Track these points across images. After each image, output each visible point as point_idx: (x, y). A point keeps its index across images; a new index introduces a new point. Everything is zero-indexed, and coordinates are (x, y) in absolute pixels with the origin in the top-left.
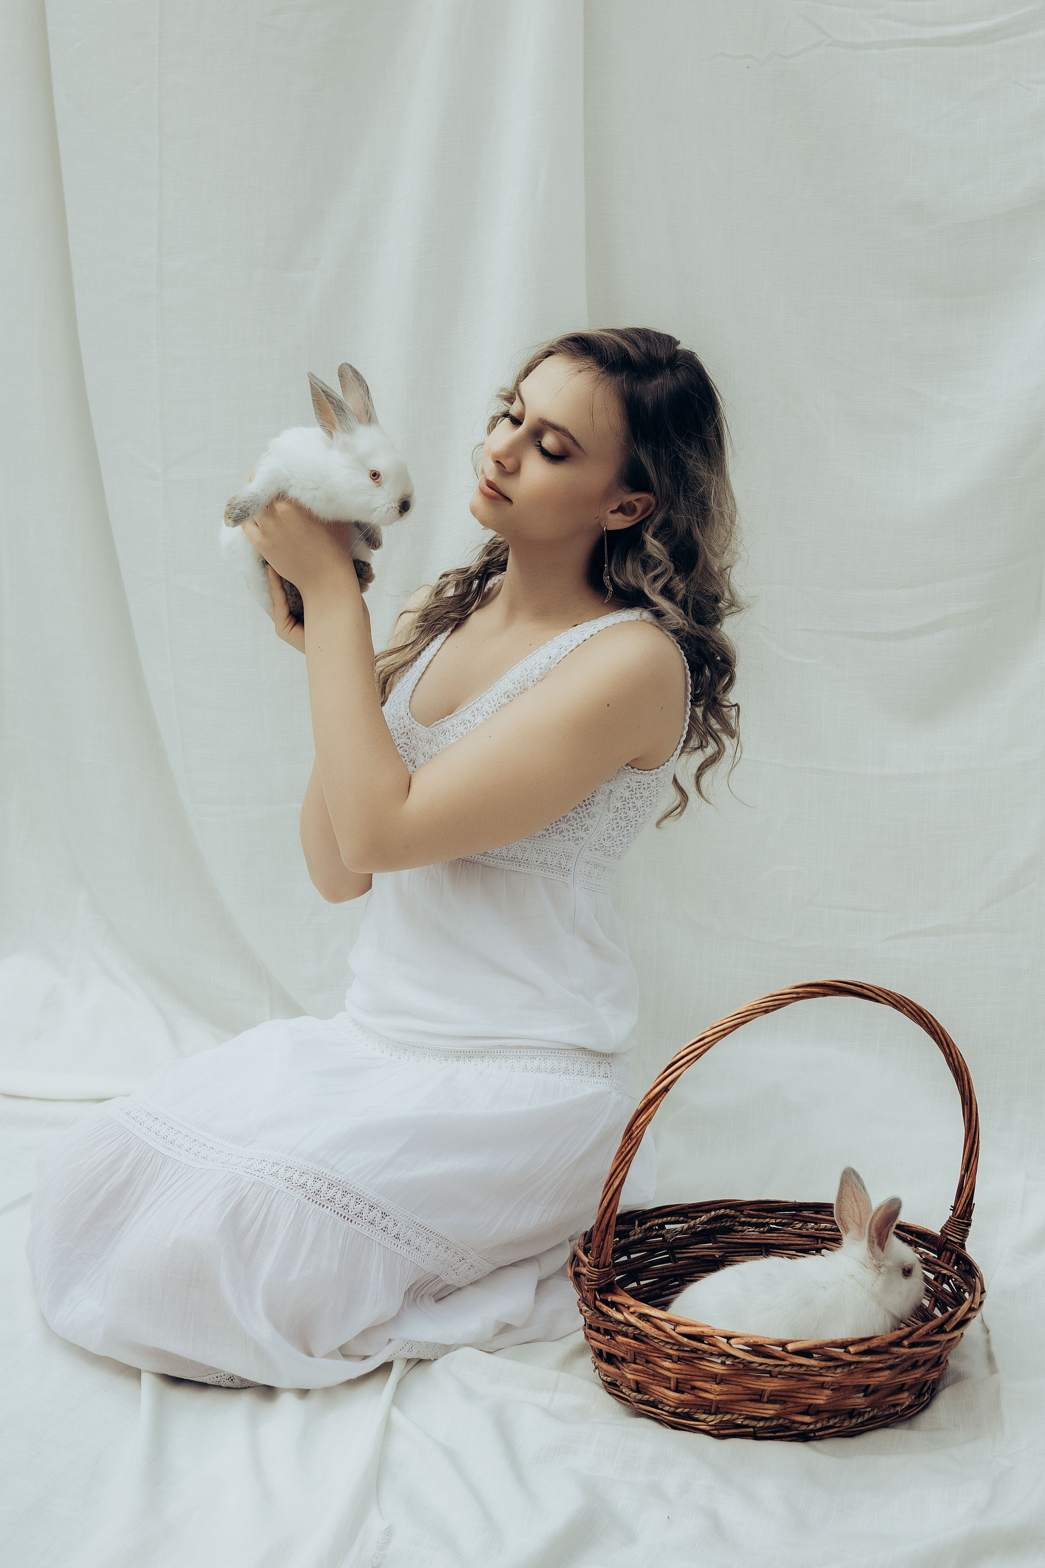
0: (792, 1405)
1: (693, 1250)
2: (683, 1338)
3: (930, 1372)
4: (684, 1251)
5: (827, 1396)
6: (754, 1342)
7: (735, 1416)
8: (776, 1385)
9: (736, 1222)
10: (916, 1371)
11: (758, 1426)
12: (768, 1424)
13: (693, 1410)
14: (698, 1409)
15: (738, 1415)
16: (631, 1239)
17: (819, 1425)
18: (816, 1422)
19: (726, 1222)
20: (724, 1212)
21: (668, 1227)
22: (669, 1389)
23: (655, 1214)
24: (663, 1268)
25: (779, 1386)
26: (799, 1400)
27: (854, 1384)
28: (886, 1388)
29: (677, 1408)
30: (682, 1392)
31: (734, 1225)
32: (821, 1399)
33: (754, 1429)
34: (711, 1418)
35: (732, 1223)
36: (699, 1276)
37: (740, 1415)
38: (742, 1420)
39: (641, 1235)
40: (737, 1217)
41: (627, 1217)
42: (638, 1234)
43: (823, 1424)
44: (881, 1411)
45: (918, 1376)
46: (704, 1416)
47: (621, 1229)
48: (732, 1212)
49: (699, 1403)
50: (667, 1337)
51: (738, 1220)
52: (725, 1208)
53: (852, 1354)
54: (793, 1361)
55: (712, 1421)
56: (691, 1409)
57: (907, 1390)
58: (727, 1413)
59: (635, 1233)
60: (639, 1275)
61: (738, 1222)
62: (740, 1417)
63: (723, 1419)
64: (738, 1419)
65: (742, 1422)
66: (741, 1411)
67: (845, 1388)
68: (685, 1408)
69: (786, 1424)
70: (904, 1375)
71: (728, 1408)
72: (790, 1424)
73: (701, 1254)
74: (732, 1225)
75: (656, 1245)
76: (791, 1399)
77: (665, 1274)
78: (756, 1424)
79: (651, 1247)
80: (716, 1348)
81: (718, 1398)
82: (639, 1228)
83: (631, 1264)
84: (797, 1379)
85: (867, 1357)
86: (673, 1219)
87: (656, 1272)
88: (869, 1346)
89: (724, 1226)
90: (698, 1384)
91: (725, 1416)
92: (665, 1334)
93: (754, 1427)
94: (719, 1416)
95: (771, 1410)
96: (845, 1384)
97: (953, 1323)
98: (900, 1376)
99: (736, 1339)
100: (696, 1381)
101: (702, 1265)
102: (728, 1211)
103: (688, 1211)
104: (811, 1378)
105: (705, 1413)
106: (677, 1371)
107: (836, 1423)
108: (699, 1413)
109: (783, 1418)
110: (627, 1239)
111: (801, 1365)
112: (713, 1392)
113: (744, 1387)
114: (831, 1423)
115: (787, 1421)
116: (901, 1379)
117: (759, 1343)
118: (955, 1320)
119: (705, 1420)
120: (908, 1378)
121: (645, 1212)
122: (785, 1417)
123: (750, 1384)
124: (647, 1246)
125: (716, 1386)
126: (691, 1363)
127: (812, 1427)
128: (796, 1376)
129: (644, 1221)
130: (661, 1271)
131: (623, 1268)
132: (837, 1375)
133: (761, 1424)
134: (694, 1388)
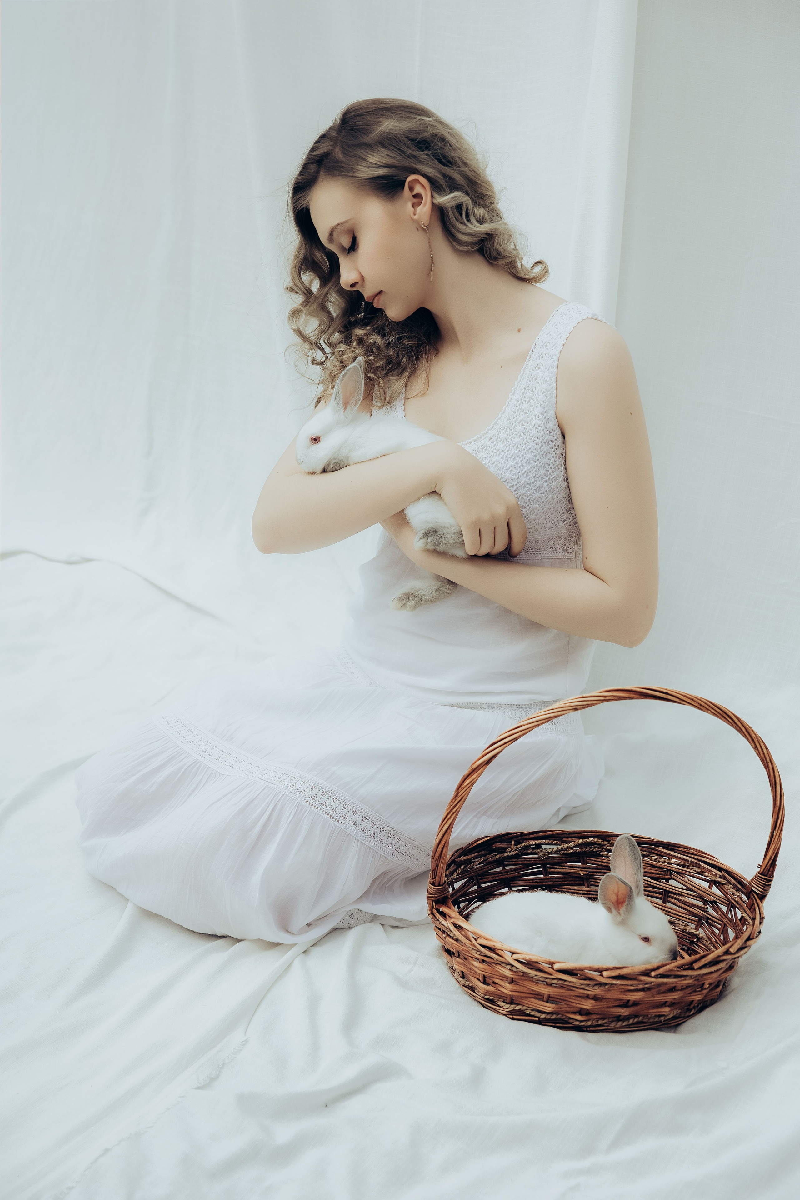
0: (565, 1006)
1: (564, 867)
2: (481, 947)
3: (691, 995)
4: (556, 867)
5: (592, 1004)
6: (529, 959)
7: (524, 1008)
8: (551, 991)
9: (603, 849)
10: (673, 994)
11: (541, 1017)
12: (548, 1017)
13: (495, 998)
14: (500, 998)
15: (527, 1007)
16: (506, 854)
17: (589, 1023)
18: (588, 1021)
19: (595, 848)
20: (592, 841)
21: (544, 847)
22: (479, 980)
23: (532, 836)
24: (534, 879)
25: (552, 992)
26: (571, 1004)
27: (615, 997)
28: (647, 1003)
29: (485, 995)
30: (488, 984)
31: (602, 851)
32: (588, 1005)
33: (539, 1019)
34: (508, 1006)
35: (599, 850)
36: (565, 888)
37: (529, 1007)
38: (530, 1011)
39: (515, 852)
40: (604, 845)
41: (506, 837)
42: (514, 851)
43: (592, 1023)
44: (647, 1018)
45: (675, 997)
46: (502, 1004)
47: (497, 846)
48: (600, 841)
49: (499, 994)
50: (471, 945)
51: (605, 847)
52: (594, 837)
53: (605, 978)
54: (557, 976)
55: (507, 1008)
56: (494, 997)
57: (669, 1006)
58: (518, 1004)
59: (511, 850)
60: (512, 882)
61: (605, 849)
62: (528, 1009)
63: (515, 1009)
64: (527, 1010)
65: (530, 1012)
66: (528, 1004)
67: (608, 1000)
68: (491, 996)
69: (564, 1018)
70: (662, 995)
71: (520, 1001)
72: (567, 1019)
73: (569, 871)
74: (600, 850)
75: (529, 861)
76: (565, 1002)
77: (534, 884)
78: (540, 1015)
79: (525, 862)
80: (503, 959)
81: (510, 993)
82: (515, 846)
83: (504, 874)
84: (566, 989)
85: (617, 981)
86: (547, 841)
87: (527, 881)
88: (619, 974)
89: (592, 850)
90: (497, 981)
91: (517, 1007)
92: (471, 943)
93: (538, 1017)
94: (513, 1006)
95: (549, 1007)
96: (607, 997)
97: (703, 962)
98: (658, 996)
99: (517, 954)
100: (495, 978)
101: (570, 879)
102: (596, 840)
103: (563, 836)
104: (576, 989)
105: (504, 1002)
106: (482, 970)
107: (605, 1023)
108: (500, 1001)
109: (562, 1014)
110: (502, 854)
111: (565, 981)
112: (507, 989)
113: (529, 988)
114: (600, 1022)
115: (564, 1017)
116: (660, 998)
117: (533, 960)
118: (705, 961)
119: (503, 1006)
120: (666, 998)
121: (522, 834)
122: (562, 1013)
123: (532, 987)
124: (521, 861)
125: (508, 985)
126: (491, 966)
127: (583, 1024)
128: (565, 986)
129: (521, 841)
130: (532, 881)
131: (496, 877)
132: (595, 991)
133: (543, 1016)
134: (494, 983)
